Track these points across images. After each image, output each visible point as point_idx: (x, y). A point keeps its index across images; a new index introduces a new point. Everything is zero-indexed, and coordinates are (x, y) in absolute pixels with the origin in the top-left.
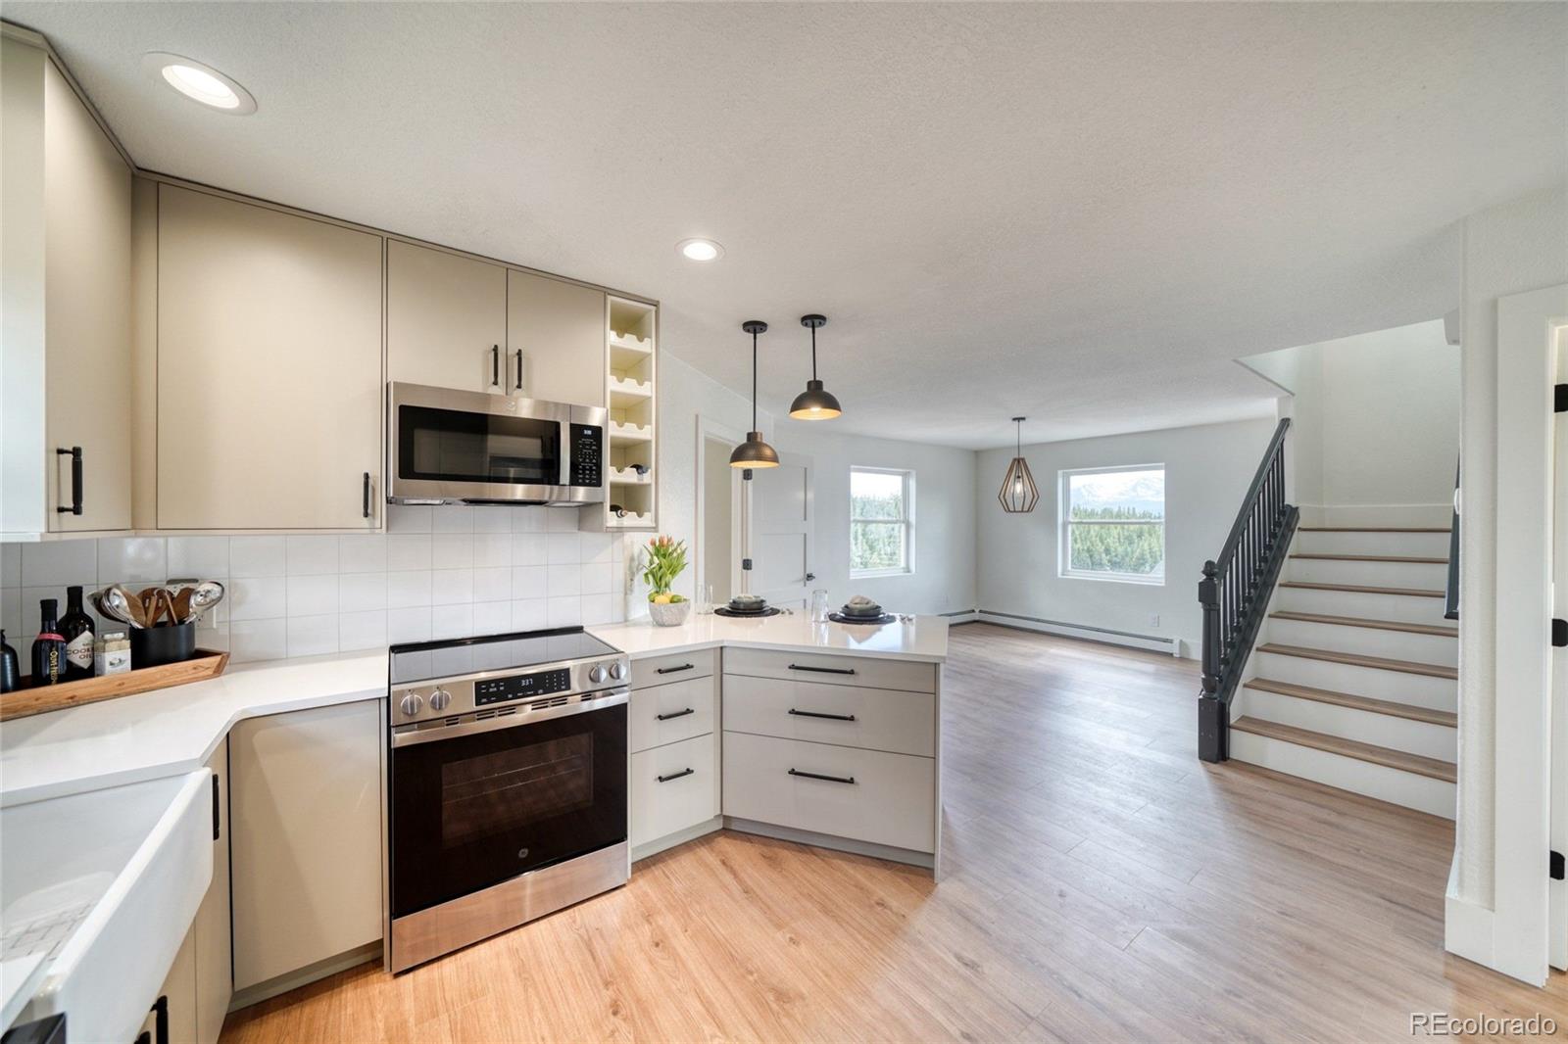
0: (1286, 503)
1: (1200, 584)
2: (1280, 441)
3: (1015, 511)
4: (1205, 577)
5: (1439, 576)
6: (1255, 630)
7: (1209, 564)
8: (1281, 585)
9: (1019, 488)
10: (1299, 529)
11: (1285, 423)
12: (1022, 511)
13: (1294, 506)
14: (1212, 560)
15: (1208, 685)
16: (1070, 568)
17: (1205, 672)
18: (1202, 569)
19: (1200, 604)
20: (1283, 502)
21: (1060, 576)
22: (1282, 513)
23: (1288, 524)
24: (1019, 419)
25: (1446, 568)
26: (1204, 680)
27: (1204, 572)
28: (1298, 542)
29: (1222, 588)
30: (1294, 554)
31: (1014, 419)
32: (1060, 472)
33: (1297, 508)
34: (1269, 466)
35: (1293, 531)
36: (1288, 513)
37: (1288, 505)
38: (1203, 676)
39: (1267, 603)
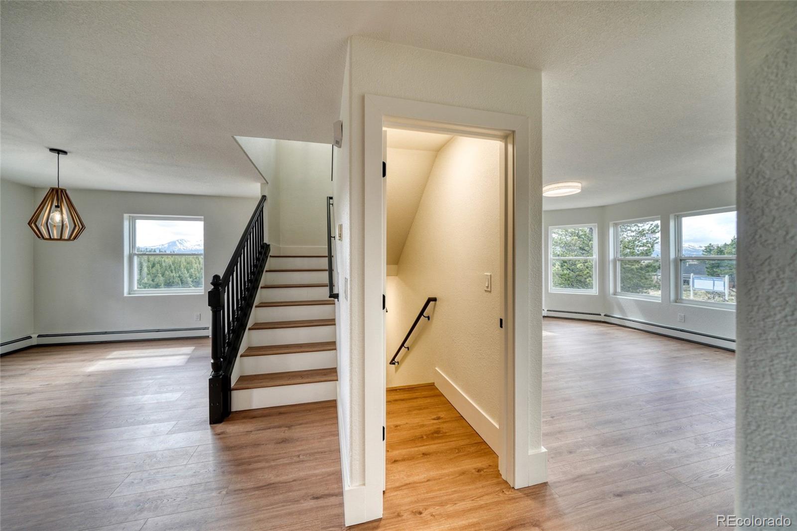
0: (264, 242)
1: (209, 292)
2: (261, 206)
3: (50, 239)
4: (212, 287)
5: (324, 277)
6: (248, 316)
7: (216, 277)
8: (262, 288)
9: (57, 217)
10: (271, 256)
11: (264, 198)
12: (61, 239)
13: (268, 244)
14: (218, 274)
15: (216, 367)
16: (136, 288)
17: (213, 358)
18: (211, 282)
19: (210, 307)
20: (263, 241)
21: (126, 294)
22: (262, 247)
23: (265, 253)
24: (59, 152)
25: (327, 273)
26: (212, 363)
27: (212, 284)
28: (270, 263)
29: (226, 294)
30: (268, 270)
31: (52, 150)
32: (126, 216)
33: (269, 245)
34: (255, 218)
35: (267, 257)
36: (265, 247)
37: (266, 244)
38: (212, 361)
39: (255, 299)
